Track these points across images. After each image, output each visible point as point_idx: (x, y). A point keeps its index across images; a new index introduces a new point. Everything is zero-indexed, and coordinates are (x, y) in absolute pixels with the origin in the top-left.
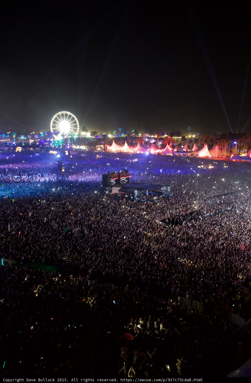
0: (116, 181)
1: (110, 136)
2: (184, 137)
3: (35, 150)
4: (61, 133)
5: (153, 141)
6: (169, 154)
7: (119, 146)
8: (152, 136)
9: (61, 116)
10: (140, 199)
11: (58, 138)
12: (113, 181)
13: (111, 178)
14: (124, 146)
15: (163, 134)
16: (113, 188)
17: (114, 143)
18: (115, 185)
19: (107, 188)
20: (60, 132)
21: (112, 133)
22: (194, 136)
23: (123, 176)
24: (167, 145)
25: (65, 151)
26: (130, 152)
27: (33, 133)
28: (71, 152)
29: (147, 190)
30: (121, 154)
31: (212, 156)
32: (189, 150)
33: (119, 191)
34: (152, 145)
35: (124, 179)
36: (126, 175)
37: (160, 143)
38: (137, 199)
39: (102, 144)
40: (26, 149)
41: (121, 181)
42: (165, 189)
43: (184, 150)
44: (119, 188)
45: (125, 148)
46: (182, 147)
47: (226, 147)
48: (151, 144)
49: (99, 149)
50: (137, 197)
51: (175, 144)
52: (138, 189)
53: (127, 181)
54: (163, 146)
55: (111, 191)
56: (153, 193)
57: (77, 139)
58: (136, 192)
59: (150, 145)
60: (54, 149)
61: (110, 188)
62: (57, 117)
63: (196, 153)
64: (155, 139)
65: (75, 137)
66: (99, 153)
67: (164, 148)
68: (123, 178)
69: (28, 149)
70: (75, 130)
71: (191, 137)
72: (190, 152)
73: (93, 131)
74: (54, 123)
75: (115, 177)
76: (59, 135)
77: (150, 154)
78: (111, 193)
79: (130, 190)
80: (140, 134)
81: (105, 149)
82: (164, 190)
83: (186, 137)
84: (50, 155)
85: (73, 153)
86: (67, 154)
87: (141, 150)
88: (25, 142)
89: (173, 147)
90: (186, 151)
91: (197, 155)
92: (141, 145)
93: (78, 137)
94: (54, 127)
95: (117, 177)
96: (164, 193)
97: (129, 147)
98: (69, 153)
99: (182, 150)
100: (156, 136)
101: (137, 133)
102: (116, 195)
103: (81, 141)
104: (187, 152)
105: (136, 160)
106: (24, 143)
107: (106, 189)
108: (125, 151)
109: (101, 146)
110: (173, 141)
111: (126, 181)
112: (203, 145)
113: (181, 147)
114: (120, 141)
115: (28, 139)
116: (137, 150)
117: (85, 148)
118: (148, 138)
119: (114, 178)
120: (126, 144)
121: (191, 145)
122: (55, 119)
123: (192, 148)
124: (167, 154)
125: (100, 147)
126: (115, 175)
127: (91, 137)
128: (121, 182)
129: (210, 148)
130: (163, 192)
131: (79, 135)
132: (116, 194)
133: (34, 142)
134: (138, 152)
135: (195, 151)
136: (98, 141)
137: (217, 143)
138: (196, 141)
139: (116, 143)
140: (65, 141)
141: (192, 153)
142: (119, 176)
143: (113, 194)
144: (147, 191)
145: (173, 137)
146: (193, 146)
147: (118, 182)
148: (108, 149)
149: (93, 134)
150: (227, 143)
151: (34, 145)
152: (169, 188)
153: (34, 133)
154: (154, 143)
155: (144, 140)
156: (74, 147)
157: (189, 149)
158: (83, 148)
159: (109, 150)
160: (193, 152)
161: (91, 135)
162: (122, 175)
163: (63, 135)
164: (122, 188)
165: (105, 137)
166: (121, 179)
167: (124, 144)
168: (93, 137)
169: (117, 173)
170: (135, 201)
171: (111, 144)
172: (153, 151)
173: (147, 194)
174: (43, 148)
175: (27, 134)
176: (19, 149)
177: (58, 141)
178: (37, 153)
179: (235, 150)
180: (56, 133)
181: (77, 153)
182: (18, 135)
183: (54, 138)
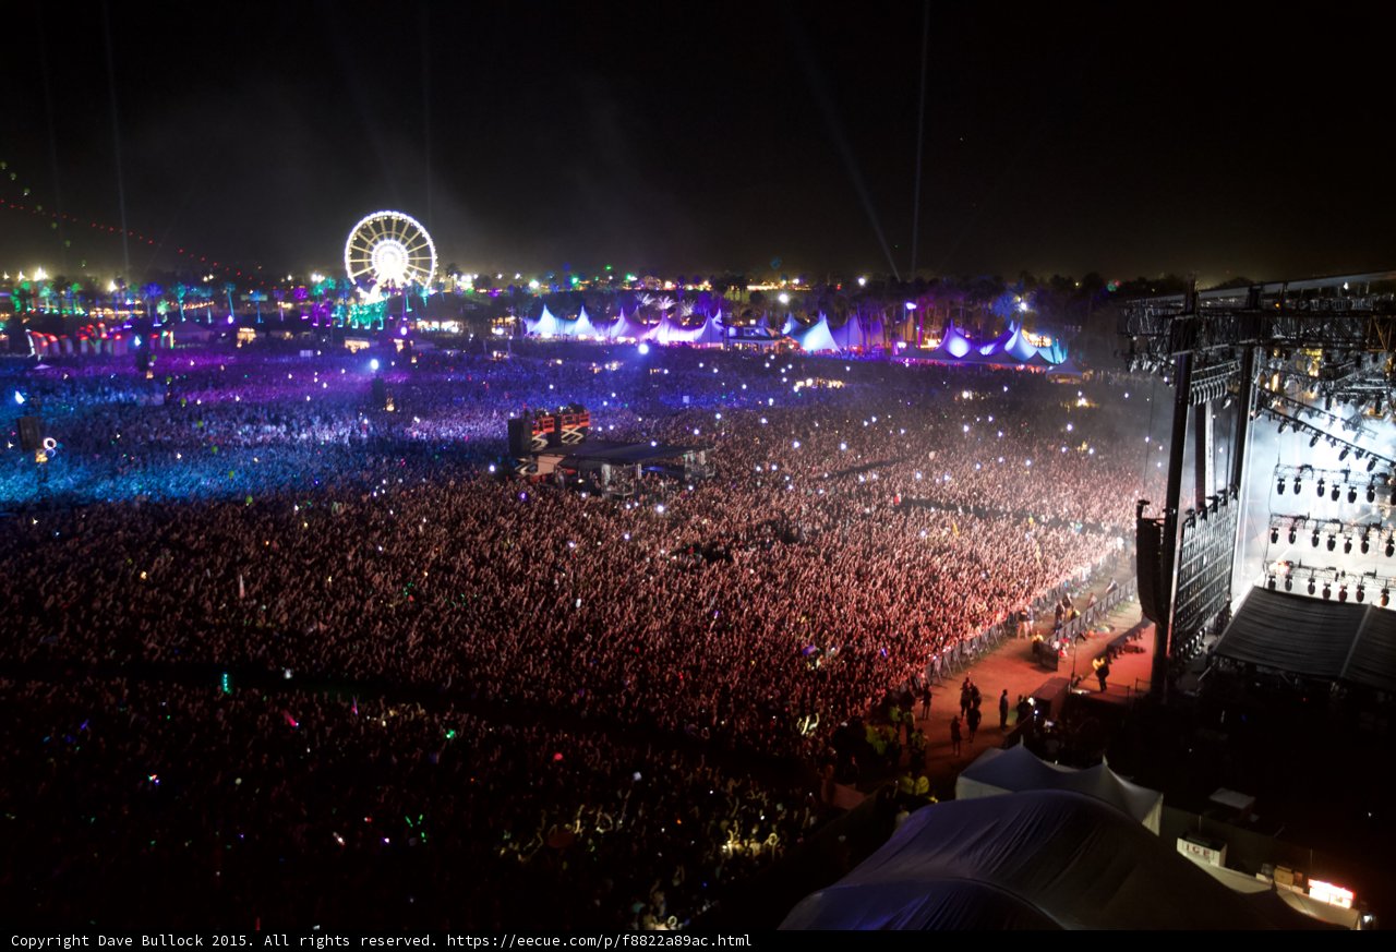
0: (548, 437)
1: (534, 285)
3: (299, 337)
4: (381, 282)
5: (667, 304)
6: (715, 345)
7: (563, 322)
8: (669, 285)
9: (373, 231)
10: (620, 490)
11: (373, 297)
12: (539, 438)
13: (535, 429)
14: (576, 319)
15: (699, 280)
16: (541, 458)
17: (546, 315)
18: (548, 450)
19: (523, 460)
20: (378, 280)
21: (541, 279)
23: (569, 423)
25: (396, 341)
26: (594, 341)
27: (286, 280)
28: (411, 342)
29: (636, 464)
30: (567, 347)
31: (842, 350)
32: (772, 332)
33: (559, 465)
34: (664, 315)
35: (572, 432)
36: (577, 418)
37: (688, 311)
38: (609, 489)
39: (509, 315)
40: (267, 335)
41: (563, 437)
42: (692, 458)
43: (757, 331)
44: (557, 460)
45: (582, 328)
47: (882, 320)
48: (660, 312)
49: (500, 332)
50: (612, 483)
51: (733, 313)
52: (612, 462)
53: (581, 436)
54: (697, 321)
55: (533, 467)
56: (659, 469)
57: (430, 298)
58: (607, 468)
59: (658, 315)
60: (360, 334)
61: (532, 459)
62: (362, 236)
63: (795, 341)
65: (424, 295)
66: (501, 344)
67: (700, 326)
68: (570, 429)
69: (275, 334)
70: (424, 268)
72: (775, 338)
74: (355, 254)
75: (547, 427)
76: (376, 289)
78: (537, 474)
79: (588, 463)
81: (519, 329)
82: (689, 459)
84: (347, 352)
85: (422, 347)
86: (400, 347)
87: (627, 334)
88: (265, 311)
89: (726, 322)
90: (764, 334)
91: (798, 346)
92: (630, 319)
93: (432, 292)
94: (356, 266)
95: (551, 426)
96: (689, 470)
97: (594, 325)
98: (406, 344)
99: (753, 331)
101: (620, 274)
102: (550, 478)
103: (446, 304)
104: (769, 338)
105: (615, 365)
106: (262, 316)
107: (521, 463)
108: (582, 337)
109: (508, 320)
111: (577, 437)
112: (817, 315)
113: (748, 324)
114: (565, 307)
115: (273, 301)
116: (618, 332)
117: (455, 330)
118: (654, 294)
119: (541, 429)
120: (583, 315)
121: (780, 314)
122: (355, 243)
123: (783, 327)
124: (707, 345)
125: (506, 326)
126: (544, 420)
127: (477, 291)
128: (565, 439)
129: (837, 324)
130: (686, 466)
131: (438, 285)
132: (549, 475)
133: (292, 311)
134: (621, 340)
135: (789, 334)
136: (498, 307)
137: (856, 310)
139: (553, 312)
140: (394, 306)
141: (784, 341)
142: (557, 422)
143: (541, 477)
144: (639, 465)
146: (785, 318)
147: (554, 443)
148: (529, 330)
149: (482, 279)
150: (883, 310)
151: (293, 321)
152: (703, 453)
153: (290, 278)
154: (671, 310)
155: (640, 303)
156: (422, 324)
157: (772, 328)
158: (451, 327)
159: (532, 333)
160: (782, 336)
161: (477, 285)
162: (567, 418)
163: (384, 290)
164: (565, 459)
166: (563, 430)
167: (579, 315)
169: (550, 416)
170: (603, 496)
171: (536, 318)
172: (666, 335)
173: (640, 472)
174: (322, 331)
175: (270, 284)
176: (247, 334)
177: (372, 308)
178: (306, 348)
179: (910, 328)
180: (366, 282)
181: (432, 345)
182: (243, 287)
183: (357, 298)
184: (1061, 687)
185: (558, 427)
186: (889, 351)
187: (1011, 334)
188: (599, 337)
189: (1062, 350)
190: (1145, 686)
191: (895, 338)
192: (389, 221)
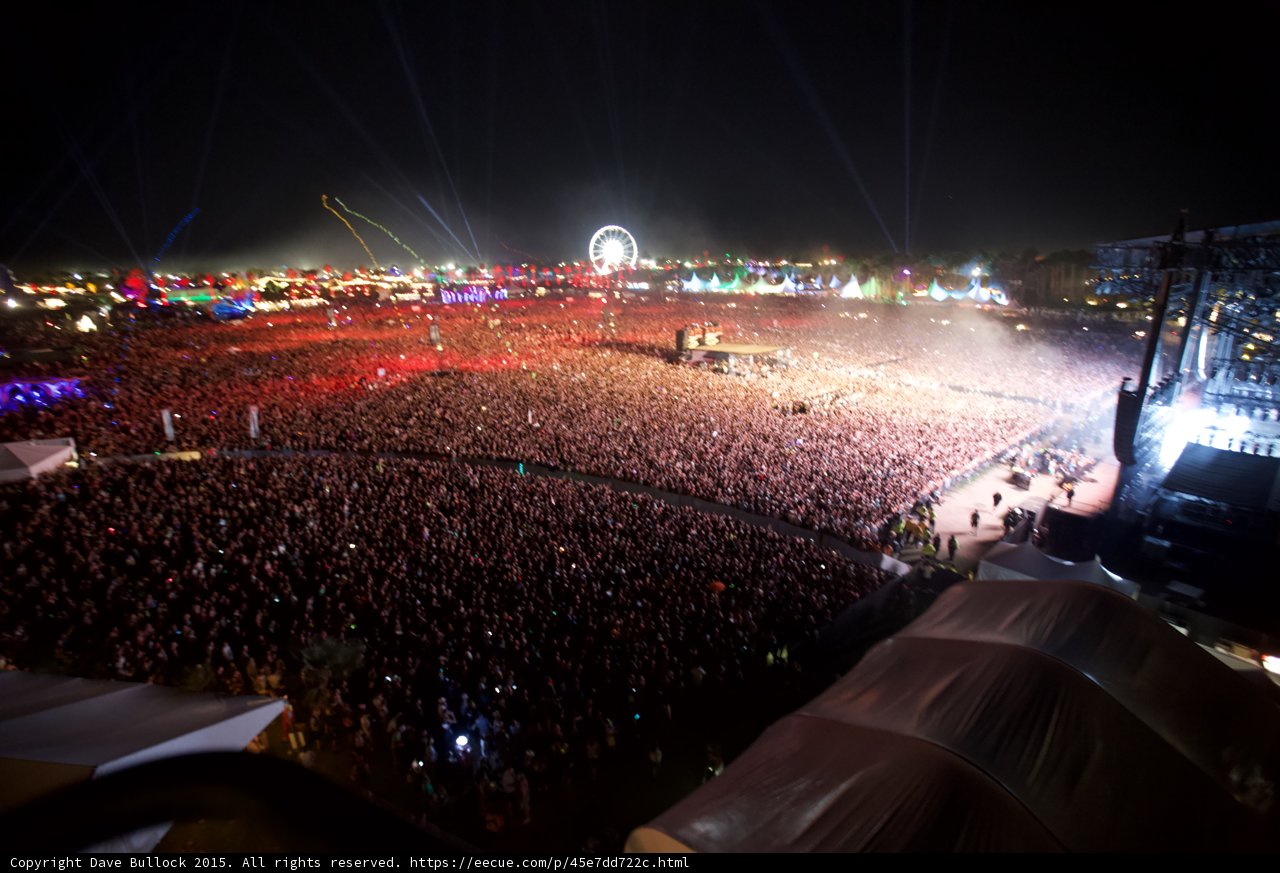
0: (699, 340)
1: (688, 265)
2: (817, 264)
3: (567, 292)
4: (608, 262)
5: (762, 272)
6: (790, 294)
7: (704, 282)
8: (761, 264)
9: (605, 235)
10: (739, 371)
11: (604, 271)
12: (692, 342)
13: (691, 335)
14: (711, 281)
15: (780, 260)
16: (693, 352)
17: (695, 277)
18: (697, 348)
19: (684, 353)
21: (692, 261)
22: (833, 262)
23: (710, 332)
24: (787, 276)
25: (615, 292)
26: (722, 292)
27: (562, 265)
28: (624, 293)
30: (707, 297)
31: (866, 296)
32: (824, 286)
33: (705, 356)
34: (761, 279)
35: (712, 337)
36: (714, 330)
37: (775, 275)
38: (733, 370)
39: (674, 279)
40: (551, 291)
41: (707, 340)
42: (782, 354)
44: (704, 353)
45: (715, 285)
46: (812, 280)
47: (890, 278)
48: (759, 276)
49: (670, 288)
50: (735, 367)
51: (800, 276)
52: (735, 354)
53: (717, 340)
54: (780, 280)
55: (689, 358)
57: (634, 271)
58: (732, 358)
59: (757, 278)
60: (597, 290)
61: (688, 352)
62: (601, 236)
64: (766, 268)
65: (631, 268)
66: (671, 294)
67: (781, 283)
68: (710, 336)
69: (555, 290)
70: (631, 255)
71: (830, 265)
72: (826, 290)
73: (661, 257)
74: (596, 248)
75: (697, 334)
76: (605, 266)
77: (757, 294)
78: (691, 361)
79: (721, 355)
80: (739, 261)
81: (681, 287)
83: (820, 264)
84: (591, 299)
85: (628, 296)
86: (617, 295)
87: (740, 288)
88: (551, 279)
89: (797, 281)
90: (819, 287)
91: (838, 294)
92: (742, 279)
93: (635, 268)
94: (596, 254)
95: (700, 334)
96: (780, 360)
97: (721, 282)
98: (621, 295)
99: (813, 286)
100: (768, 264)
101: (734, 259)
103: (642, 274)
104: (822, 289)
105: (734, 305)
106: (549, 282)
107: (682, 355)
108: (715, 290)
109: (674, 282)
110: (799, 271)
111: (714, 340)
112: (850, 277)
113: (811, 282)
114: (704, 274)
115: (555, 274)
116: (735, 287)
118: (754, 267)
119: (694, 336)
120: (715, 277)
121: (828, 276)
122: (596, 241)
123: (830, 282)
124: (787, 294)
125: (673, 285)
126: (696, 330)
127: (657, 268)
128: (707, 342)
129: (863, 281)
130: (778, 358)
131: (637, 264)
132: (698, 362)
133: (564, 279)
134: (737, 292)
135: (834, 288)
136: (669, 275)
137: (873, 274)
138: (837, 270)
139: (698, 276)
140: (615, 276)
141: (831, 292)
142: (703, 331)
143: (694, 362)
144: (751, 357)
145: (798, 265)
146: (831, 278)
147: (701, 342)
148: (685, 286)
149: (660, 262)
150: (891, 273)
151: (564, 284)
152: (788, 351)
153: (564, 264)
154: (764, 276)
155: (747, 271)
156: (631, 286)
157: (825, 284)
158: (645, 286)
159: (687, 288)
160: (830, 288)
161: (657, 265)
162: (708, 330)
163: (610, 267)
164: (708, 353)
165: (681, 266)
166: (706, 336)
168: (661, 268)
169: (699, 328)
170: (730, 374)
171: (689, 279)
172: (762, 288)
173: (751, 361)
174: (579, 288)
175: (553, 266)
176: (541, 291)
177: (603, 276)
178: (569, 296)
179: (906, 285)
180: (600, 263)
181: (633, 295)
182: (540, 268)
183: (595, 272)
184: (1043, 504)
185: (704, 334)
186: (894, 297)
187: (973, 287)
188: (725, 289)
189: (1007, 297)
190: (1107, 506)
191: (899, 288)
192: (613, 232)
